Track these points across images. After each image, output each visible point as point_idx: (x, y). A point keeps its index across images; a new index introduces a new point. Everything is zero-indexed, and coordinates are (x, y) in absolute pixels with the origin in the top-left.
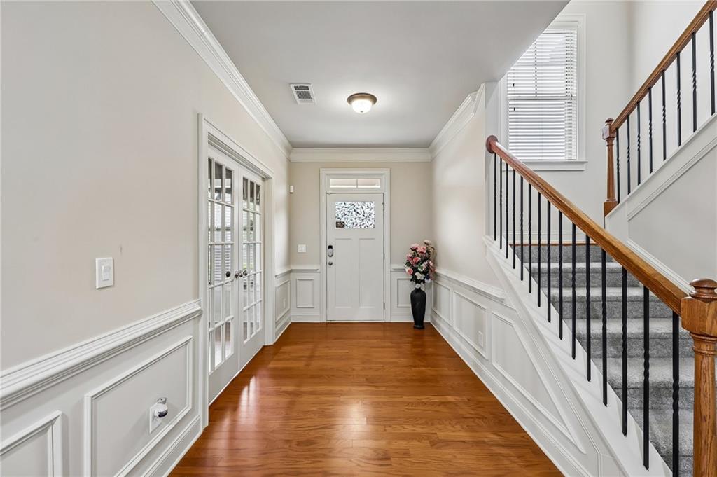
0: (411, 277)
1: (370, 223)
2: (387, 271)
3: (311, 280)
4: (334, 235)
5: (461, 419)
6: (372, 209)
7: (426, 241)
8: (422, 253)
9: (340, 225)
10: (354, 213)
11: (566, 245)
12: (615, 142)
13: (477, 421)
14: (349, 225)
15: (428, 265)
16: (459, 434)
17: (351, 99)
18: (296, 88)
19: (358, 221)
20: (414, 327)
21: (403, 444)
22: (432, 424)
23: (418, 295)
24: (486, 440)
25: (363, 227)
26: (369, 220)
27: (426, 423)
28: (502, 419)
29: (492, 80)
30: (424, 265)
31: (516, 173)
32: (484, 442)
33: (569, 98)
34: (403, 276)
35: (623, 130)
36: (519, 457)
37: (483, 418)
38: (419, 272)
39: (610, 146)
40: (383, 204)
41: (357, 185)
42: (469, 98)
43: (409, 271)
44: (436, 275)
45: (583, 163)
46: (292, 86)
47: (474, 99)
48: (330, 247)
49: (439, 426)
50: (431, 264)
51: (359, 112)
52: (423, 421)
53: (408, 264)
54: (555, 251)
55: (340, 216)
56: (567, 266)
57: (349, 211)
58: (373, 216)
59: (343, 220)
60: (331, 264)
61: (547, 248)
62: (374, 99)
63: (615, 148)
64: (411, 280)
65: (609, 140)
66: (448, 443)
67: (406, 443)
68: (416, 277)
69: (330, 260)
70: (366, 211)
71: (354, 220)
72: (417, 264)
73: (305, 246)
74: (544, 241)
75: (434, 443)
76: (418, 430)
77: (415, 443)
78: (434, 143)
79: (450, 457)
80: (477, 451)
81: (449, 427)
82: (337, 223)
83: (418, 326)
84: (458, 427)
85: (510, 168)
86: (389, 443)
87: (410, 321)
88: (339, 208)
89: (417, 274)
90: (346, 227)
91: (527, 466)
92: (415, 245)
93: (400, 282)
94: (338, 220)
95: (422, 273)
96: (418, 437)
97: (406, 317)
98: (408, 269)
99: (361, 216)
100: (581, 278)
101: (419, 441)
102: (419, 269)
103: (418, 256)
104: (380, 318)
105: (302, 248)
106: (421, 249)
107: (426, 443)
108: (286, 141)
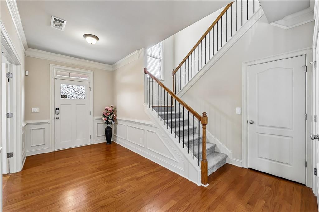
0: (105, 122)
1: (82, 97)
2: (92, 120)
3: (43, 128)
4: (59, 102)
5: (142, 169)
6: (83, 89)
7: (112, 106)
8: (110, 110)
9: (64, 97)
10: (73, 91)
11: (169, 106)
12: (175, 76)
13: (147, 168)
14: (69, 97)
15: (113, 115)
16: (143, 173)
17: (86, 35)
18: (55, 19)
19: (75, 95)
20: (107, 144)
21: (127, 184)
22: (134, 174)
23: (108, 129)
24: (152, 172)
25: (78, 98)
26: (82, 95)
27: (131, 174)
28: (153, 165)
29: (145, 48)
30: (112, 116)
31: (156, 83)
32: (152, 173)
33: (160, 59)
34: (100, 122)
35: (177, 73)
36: (162, 172)
37: (148, 166)
38: (109, 119)
39: (173, 77)
40: (90, 87)
41: (70, 76)
42: (136, 52)
43: (105, 119)
44: (116, 120)
45: (164, 81)
46: (53, 18)
47: (138, 52)
48: (57, 109)
49: (136, 174)
50: (115, 116)
51: (90, 43)
52: (130, 174)
53: (104, 116)
54: (163, 108)
55: (64, 92)
56: (166, 113)
57: (70, 90)
58: (84, 93)
59: (65, 94)
60: (57, 118)
61: (160, 107)
62: (98, 39)
63: (175, 78)
64: (105, 123)
65: (173, 75)
66: (141, 177)
67: (127, 183)
68: (108, 121)
69: (57, 116)
70: (80, 90)
71: (73, 95)
72: (108, 116)
73: (38, 108)
74: (160, 105)
75: (137, 179)
76: (130, 178)
77: (131, 182)
78: (115, 64)
79: (144, 180)
80: (151, 176)
81: (140, 173)
82: (62, 96)
83: (109, 143)
84: (142, 172)
85: (154, 81)
86: (121, 186)
87: (105, 142)
88: (64, 88)
89: (109, 120)
90: (68, 98)
91: (165, 174)
92: (107, 108)
93: (98, 124)
94: (63, 94)
95: (111, 119)
96: (131, 180)
97: (103, 140)
98: (104, 119)
99: (77, 93)
100: (169, 116)
101: (132, 181)
102: (110, 118)
103: (108, 112)
104: (88, 143)
105: (35, 110)
106: (110, 109)
107: (135, 180)
108: (26, 43)
